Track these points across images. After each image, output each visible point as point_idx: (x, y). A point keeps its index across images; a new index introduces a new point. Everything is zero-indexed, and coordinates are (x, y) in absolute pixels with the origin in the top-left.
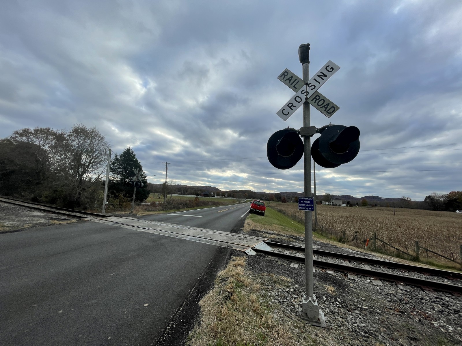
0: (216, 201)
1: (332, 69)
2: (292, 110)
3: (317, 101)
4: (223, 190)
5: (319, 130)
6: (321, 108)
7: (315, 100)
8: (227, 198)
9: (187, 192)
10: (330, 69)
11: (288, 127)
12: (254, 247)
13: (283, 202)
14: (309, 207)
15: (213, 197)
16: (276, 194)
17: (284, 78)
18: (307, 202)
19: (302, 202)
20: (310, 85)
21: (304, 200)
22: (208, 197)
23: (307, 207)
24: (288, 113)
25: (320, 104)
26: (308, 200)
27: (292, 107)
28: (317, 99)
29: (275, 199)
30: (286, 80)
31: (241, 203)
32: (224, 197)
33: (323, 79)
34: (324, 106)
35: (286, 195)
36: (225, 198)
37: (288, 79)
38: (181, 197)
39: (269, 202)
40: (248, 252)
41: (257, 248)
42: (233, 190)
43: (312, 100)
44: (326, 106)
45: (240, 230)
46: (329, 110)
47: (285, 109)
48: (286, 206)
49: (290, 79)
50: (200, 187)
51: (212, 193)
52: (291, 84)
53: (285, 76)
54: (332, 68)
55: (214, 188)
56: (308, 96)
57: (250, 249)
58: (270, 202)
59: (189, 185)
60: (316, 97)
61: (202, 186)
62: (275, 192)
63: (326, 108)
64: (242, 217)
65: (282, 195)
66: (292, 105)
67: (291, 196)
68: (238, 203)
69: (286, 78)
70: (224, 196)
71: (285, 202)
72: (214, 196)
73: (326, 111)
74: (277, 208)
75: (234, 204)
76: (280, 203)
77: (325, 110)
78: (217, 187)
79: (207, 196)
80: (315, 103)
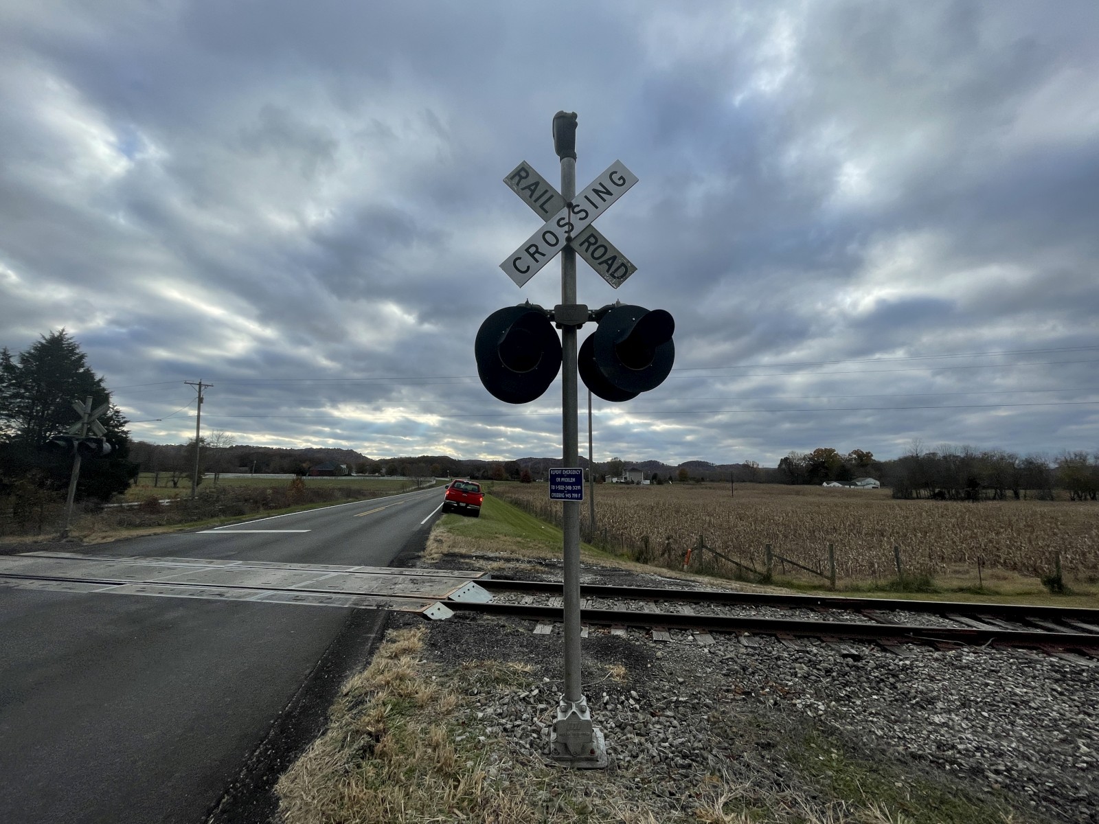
0: (355, 487)
1: (621, 182)
2: (537, 261)
3: (592, 248)
4: (376, 458)
5: (595, 315)
6: (600, 264)
7: (586, 244)
8: (386, 478)
9: (268, 465)
10: (619, 179)
11: (527, 302)
12: (449, 599)
13: (522, 481)
14: (571, 492)
15: (345, 475)
16: (507, 463)
17: (518, 184)
18: (568, 480)
19: (558, 480)
20: (576, 210)
21: (561, 476)
22: (333, 478)
23: (569, 492)
24: (528, 267)
25: (597, 254)
26: (570, 476)
27: (537, 256)
28: (590, 244)
29: (505, 475)
30: (523, 189)
31: (423, 488)
32: (377, 474)
33: (604, 200)
34: (606, 262)
35: (530, 464)
36: (382, 478)
37: (528, 187)
38: (248, 479)
39: (493, 483)
40: (433, 614)
41: (457, 600)
42: (403, 455)
43: (581, 245)
44: (610, 262)
45: (414, 558)
46: (616, 270)
47: (520, 258)
48: (529, 491)
49: (533, 188)
50: (310, 450)
51: (344, 466)
52: (535, 201)
53: (521, 178)
54: (621, 178)
55: (350, 453)
56: (573, 235)
57: (439, 605)
58: (495, 481)
59: (275, 447)
60: (589, 237)
61: (315, 447)
62: (507, 460)
63: (610, 266)
64: (423, 523)
65: (523, 466)
66: (537, 251)
67: (542, 466)
68: (415, 490)
69: (524, 183)
70: (379, 472)
71: (529, 482)
72: (349, 475)
73: (610, 272)
74: (510, 495)
75: (404, 492)
76: (517, 483)
77: (608, 271)
78: (359, 451)
79: (331, 473)
80: (587, 250)
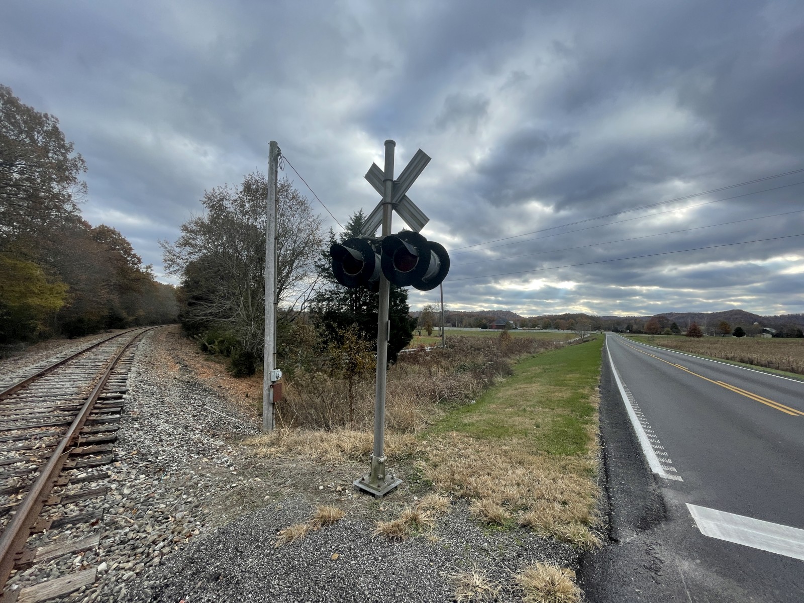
4: (527, 316)
9: (461, 322)
32: (525, 328)
38: (454, 331)
42: (547, 314)
50: (483, 312)
55: (508, 313)
59: (463, 311)
61: (486, 310)
70: (527, 326)
78: (514, 312)
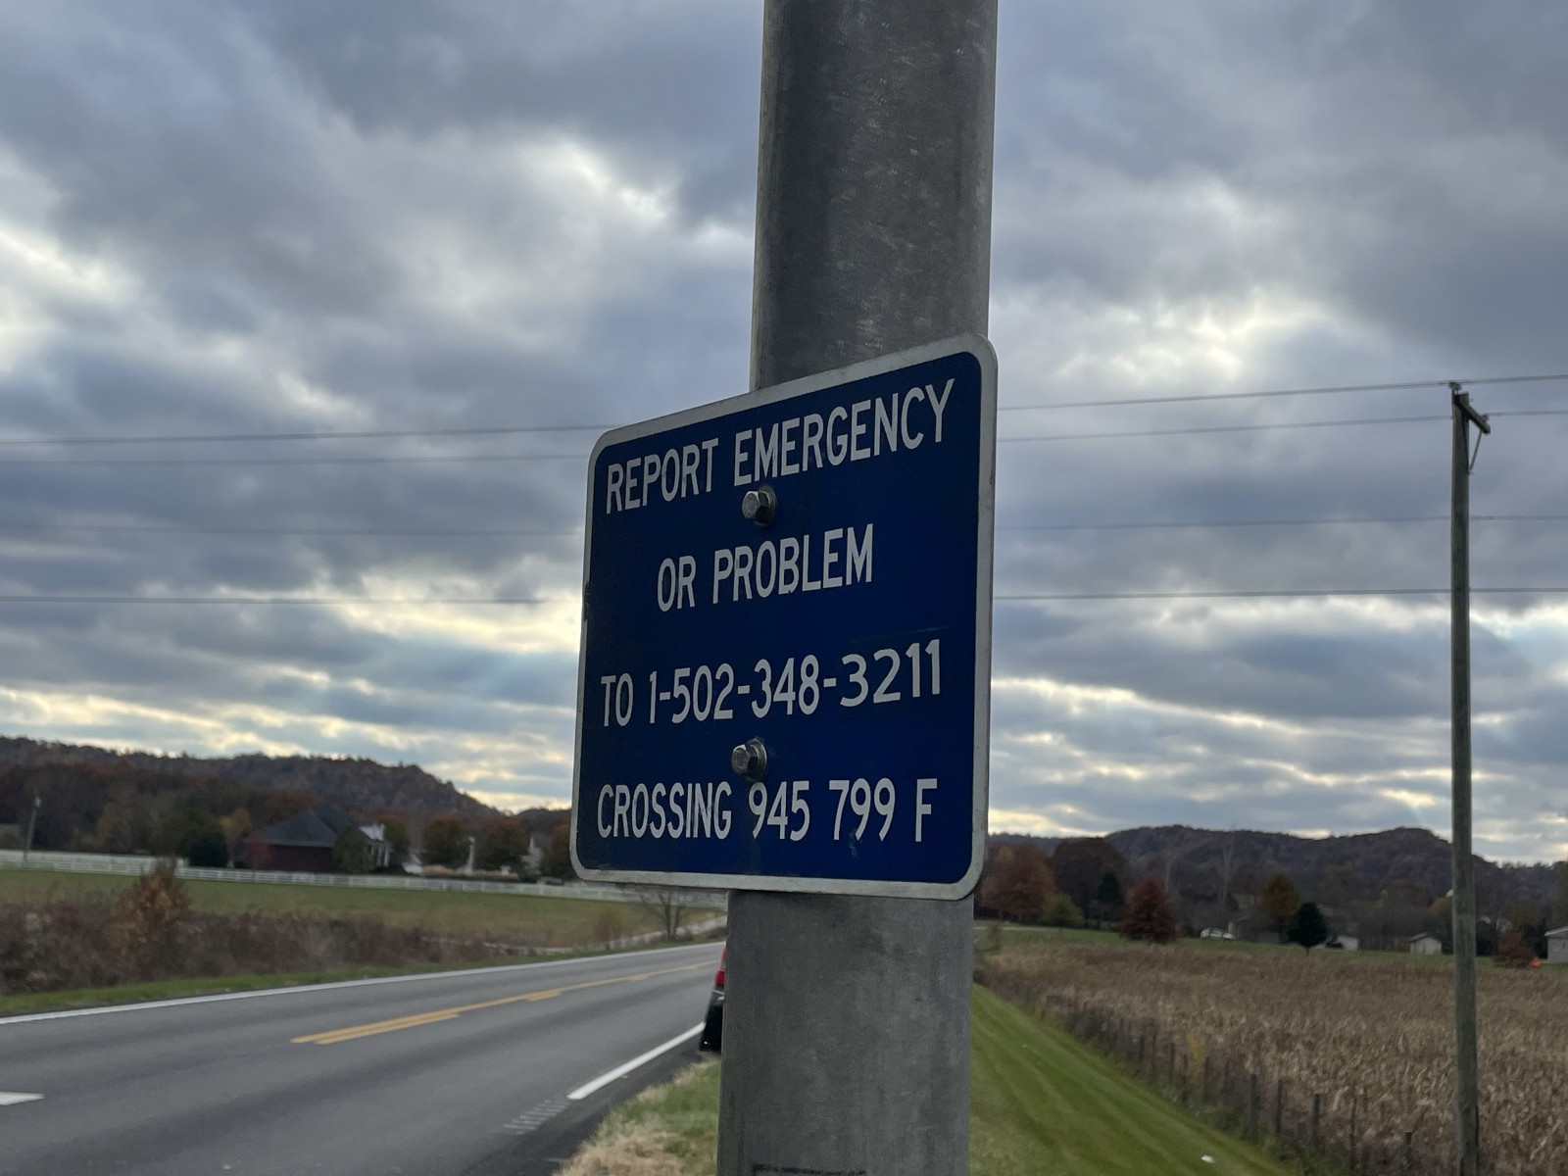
13: (1135, 933)
16: (1065, 846)
22: (330, 879)
29: (1054, 900)
31: (689, 939)
35: (1171, 855)
36: (522, 888)
39: (995, 930)
48: (1165, 976)
55: (410, 779)
58: (1008, 928)
65: (1138, 861)
67: (1227, 867)
70: (514, 861)
71: (1162, 936)
74: (1069, 992)
76: (1103, 941)
79: (322, 860)
